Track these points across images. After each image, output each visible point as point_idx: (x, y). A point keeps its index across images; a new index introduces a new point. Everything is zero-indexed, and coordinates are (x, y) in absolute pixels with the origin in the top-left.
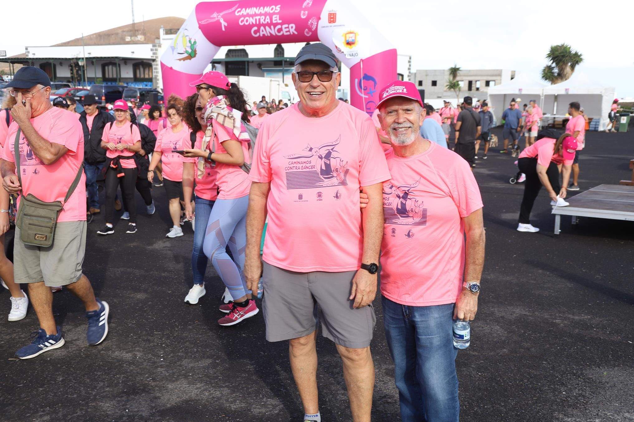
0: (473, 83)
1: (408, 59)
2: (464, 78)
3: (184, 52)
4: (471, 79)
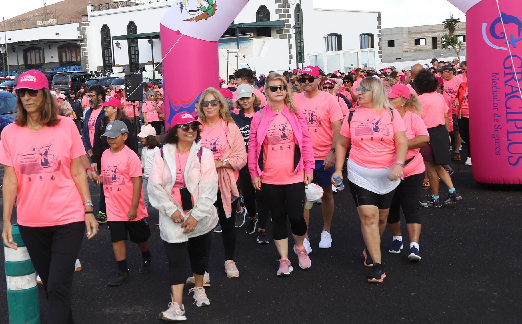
0: (439, 39)
1: (377, 16)
2: (427, 35)
3: (198, 9)
4: (435, 35)
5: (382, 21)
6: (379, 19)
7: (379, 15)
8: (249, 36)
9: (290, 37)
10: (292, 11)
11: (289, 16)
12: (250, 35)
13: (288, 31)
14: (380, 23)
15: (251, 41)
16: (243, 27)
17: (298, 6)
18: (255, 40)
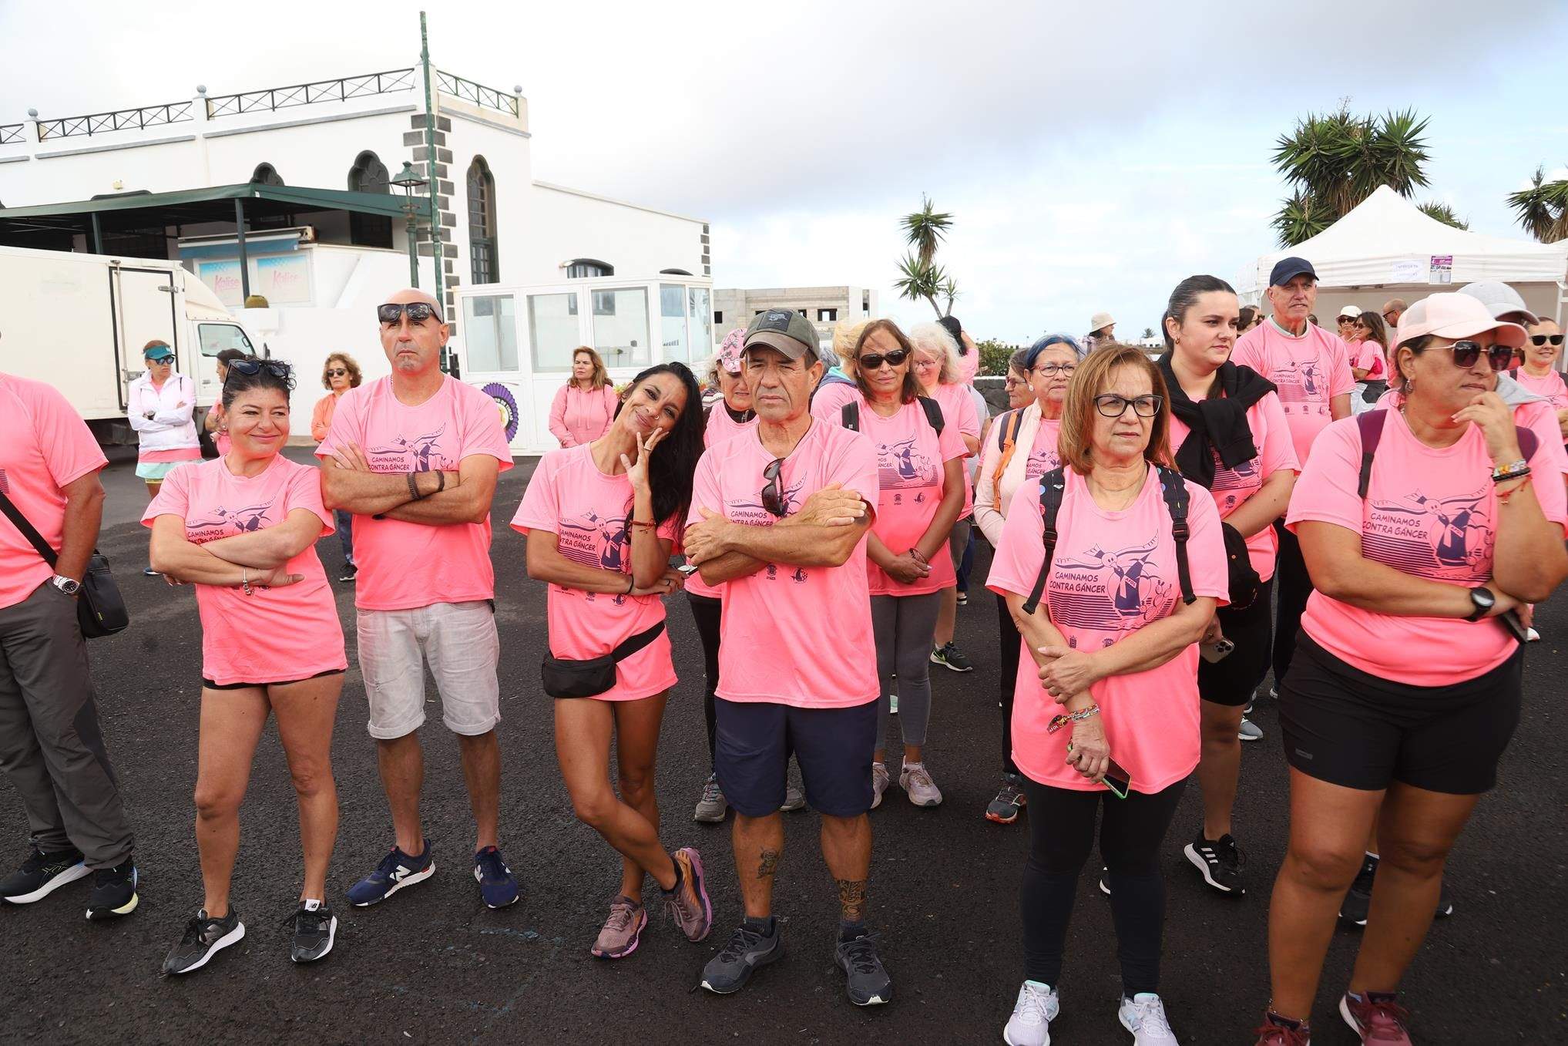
1: (700, 230)
5: (711, 245)
6: (705, 239)
7: (706, 229)
8: (297, 235)
9: (452, 252)
10: (458, 173)
11: (449, 188)
12: (302, 232)
13: (446, 235)
14: (707, 250)
15: (308, 253)
16: (258, 195)
17: (480, 163)
18: (320, 249)
